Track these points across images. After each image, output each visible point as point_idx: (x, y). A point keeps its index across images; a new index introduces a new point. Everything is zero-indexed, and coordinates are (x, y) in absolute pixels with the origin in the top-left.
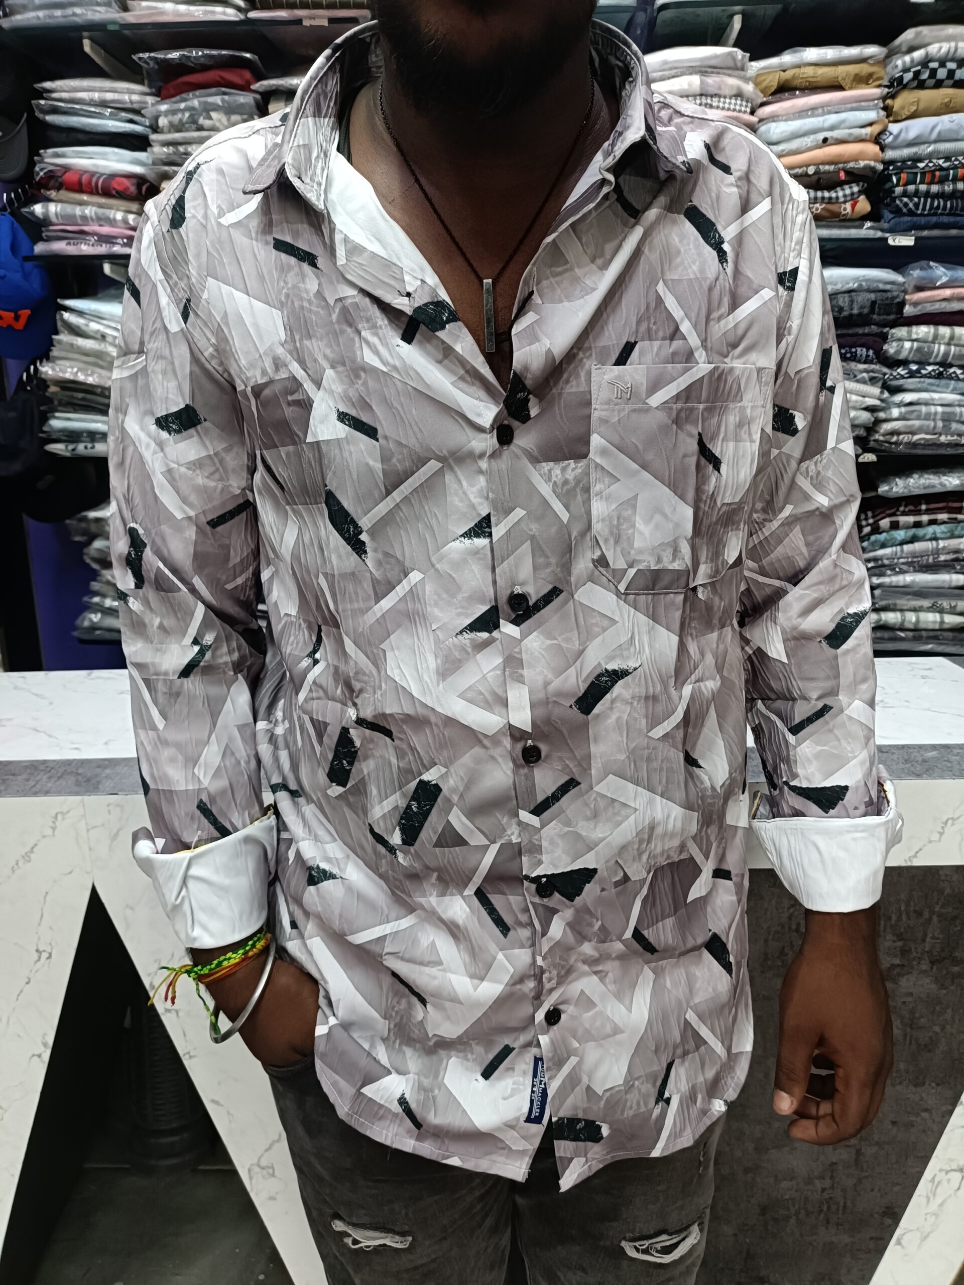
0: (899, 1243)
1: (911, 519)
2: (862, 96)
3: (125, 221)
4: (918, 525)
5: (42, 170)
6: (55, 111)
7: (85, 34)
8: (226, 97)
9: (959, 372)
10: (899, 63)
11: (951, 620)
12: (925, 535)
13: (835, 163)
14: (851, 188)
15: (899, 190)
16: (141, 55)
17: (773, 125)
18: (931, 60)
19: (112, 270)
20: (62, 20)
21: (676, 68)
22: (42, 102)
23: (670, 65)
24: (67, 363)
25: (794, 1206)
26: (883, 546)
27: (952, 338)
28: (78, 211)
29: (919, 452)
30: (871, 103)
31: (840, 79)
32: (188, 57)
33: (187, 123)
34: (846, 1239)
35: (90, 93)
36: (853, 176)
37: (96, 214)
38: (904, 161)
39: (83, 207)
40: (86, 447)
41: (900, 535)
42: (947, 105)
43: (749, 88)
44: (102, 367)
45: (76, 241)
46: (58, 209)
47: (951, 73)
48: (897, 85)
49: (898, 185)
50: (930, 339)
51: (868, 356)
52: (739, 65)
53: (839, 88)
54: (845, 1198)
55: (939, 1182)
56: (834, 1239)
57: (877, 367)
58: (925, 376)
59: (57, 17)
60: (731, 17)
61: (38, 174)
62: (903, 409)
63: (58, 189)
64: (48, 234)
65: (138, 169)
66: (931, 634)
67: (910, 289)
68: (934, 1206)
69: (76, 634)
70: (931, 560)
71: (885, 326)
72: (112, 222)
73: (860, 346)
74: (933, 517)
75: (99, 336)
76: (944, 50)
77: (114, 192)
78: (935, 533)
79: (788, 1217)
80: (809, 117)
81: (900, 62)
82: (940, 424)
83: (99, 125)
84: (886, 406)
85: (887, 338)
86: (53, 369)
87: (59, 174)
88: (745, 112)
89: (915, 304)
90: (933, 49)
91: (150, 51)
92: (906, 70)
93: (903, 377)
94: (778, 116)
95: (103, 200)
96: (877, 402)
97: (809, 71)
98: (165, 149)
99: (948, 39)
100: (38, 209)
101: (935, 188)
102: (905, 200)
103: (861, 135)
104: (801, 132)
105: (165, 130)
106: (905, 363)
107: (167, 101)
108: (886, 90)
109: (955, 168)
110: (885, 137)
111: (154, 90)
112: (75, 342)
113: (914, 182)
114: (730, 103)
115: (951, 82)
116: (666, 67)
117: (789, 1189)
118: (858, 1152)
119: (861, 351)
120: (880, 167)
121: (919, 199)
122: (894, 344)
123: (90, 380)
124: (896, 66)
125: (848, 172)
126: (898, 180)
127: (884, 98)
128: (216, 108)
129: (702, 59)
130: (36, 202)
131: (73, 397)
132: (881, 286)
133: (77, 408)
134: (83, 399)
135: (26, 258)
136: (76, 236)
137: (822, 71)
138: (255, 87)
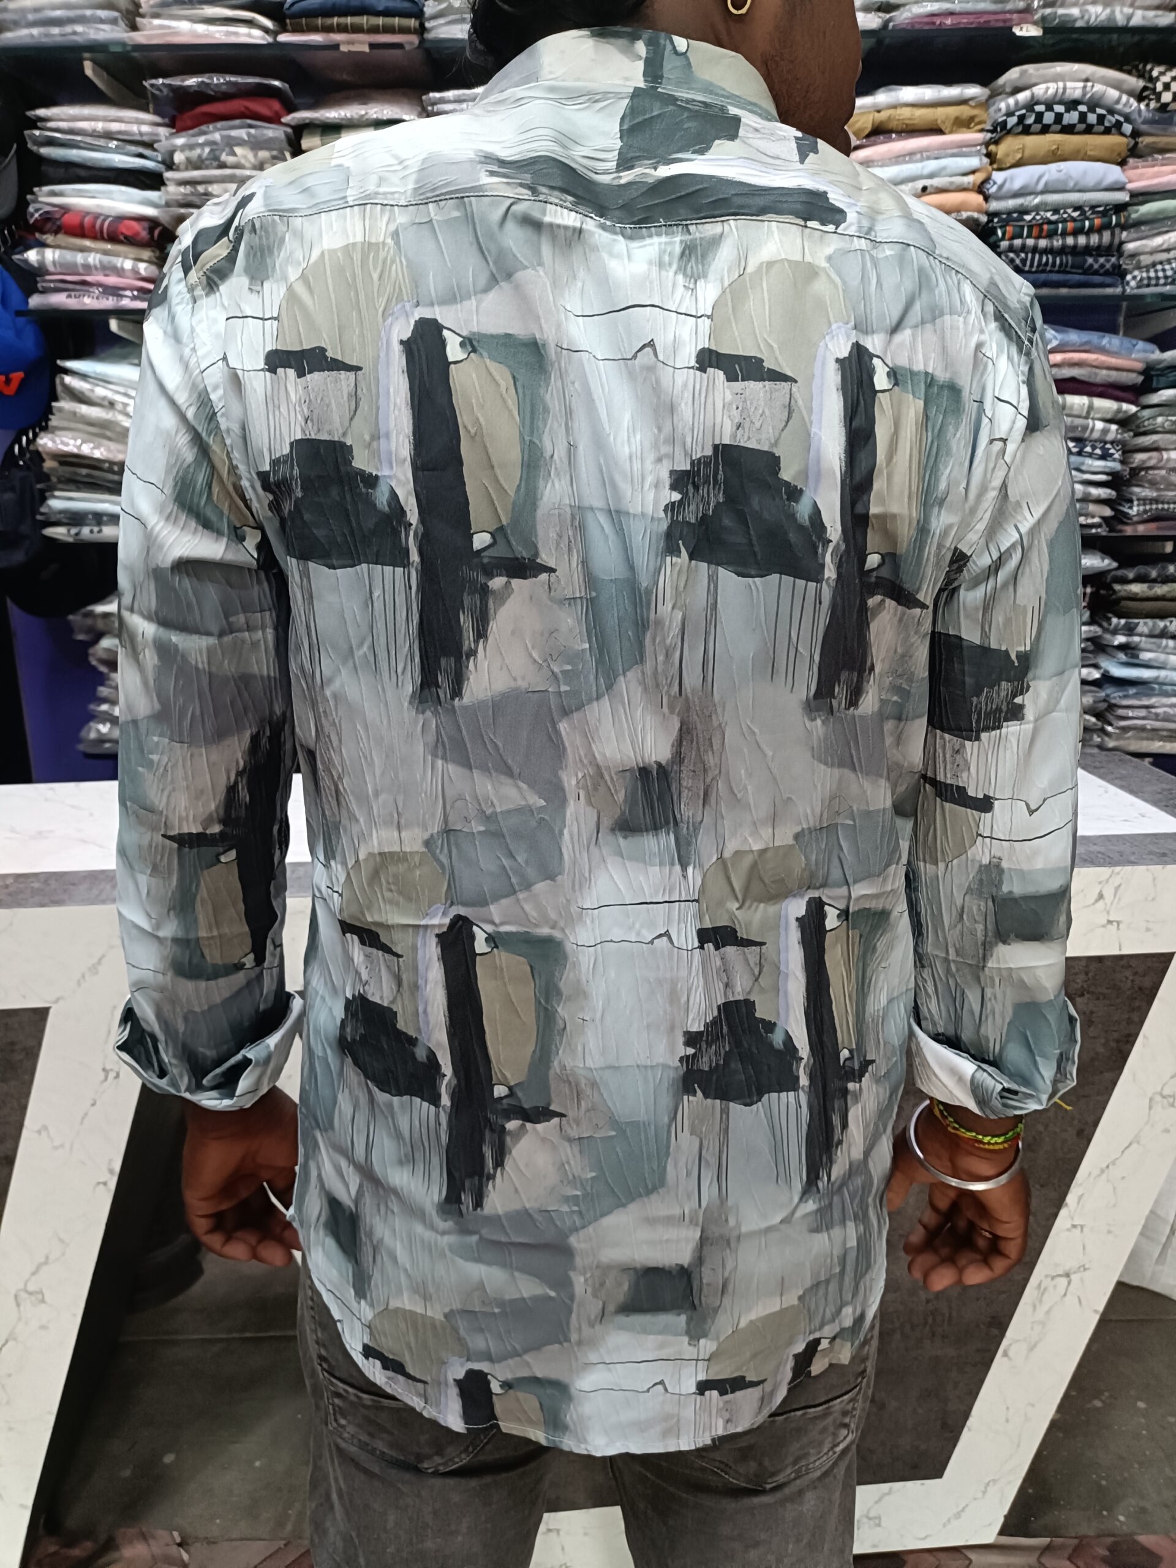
0: (1005, 1354)
2: (961, 141)
3: (135, 271)
5: (37, 210)
6: (51, 142)
7: (87, 55)
8: (252, 131)
10: (1003, 105)
15: (1004, 245)
16: (153, 81)
18: (1037, 103)
19: (120, 328)
20: (59, 39)
22: (37, 133)
24: (70, 434)
28: (80, 258)
30: (974, 149)
31: (939, 122)
32: (208, 85)
33: (207, 159)
34: (951, 1352)
35: (93, 123)
37: (100, 262)
38: (1009, 213)
39: (86, 254)
40: (92, 532)
42: (1054, 153)
44: (110, 439)
45: (77, 294)
46: (57, 256)
47: (1059, 117)
48: (1000, 131)
49: (1003, 239)
53: (939, 131)
54: (950, 1308)
55: (1045, 1289)
56: (940, 1353)
59: (54, 35)
61: (32, 215)
63: (56, 232)
64: (44, 284)
65: (150, 212)
68: (1040, 1314)
69: (81, 747)
72: (119, 272)
75: (106, 403)
76: (1051, 92)
77: (122, 238)
80: (907, 162)
81: (1005, 104)
83: (103, 160)
86: (54, 442)
87: (57, 216)
90: (1039, 90)
91: (164, 77)
92: (1010, 114)
94: (872, 161)
95: (109, 246)
97: (906, 113)
98: (182, 189)
99: (1055, 79)
100: (32, 256)
101: (1043, 243)
102: (1012, 255)
103: (963, 184)
104: (898, 180)
105: (182, 167)
107: (184, 133)
108: (989, 135)
109: (1064, 221)
110: (988, 186)
111: (167, 120)
112: (78, 410)
113: (1020, 236)
115: (1058, 127)
120: (984, 219)
121: (1027, 254)
123: (97, 454)
124: (1000, 110)
126: (1004, 234)
127: (987, 144)
128: (241, 143)
130: (28, 248)
131: (76, 474)
133: (81, 486)
134: (88, 476)
135: (19, 313)
136: (78, 287)
137: (919, 112)
138: (286, 119)
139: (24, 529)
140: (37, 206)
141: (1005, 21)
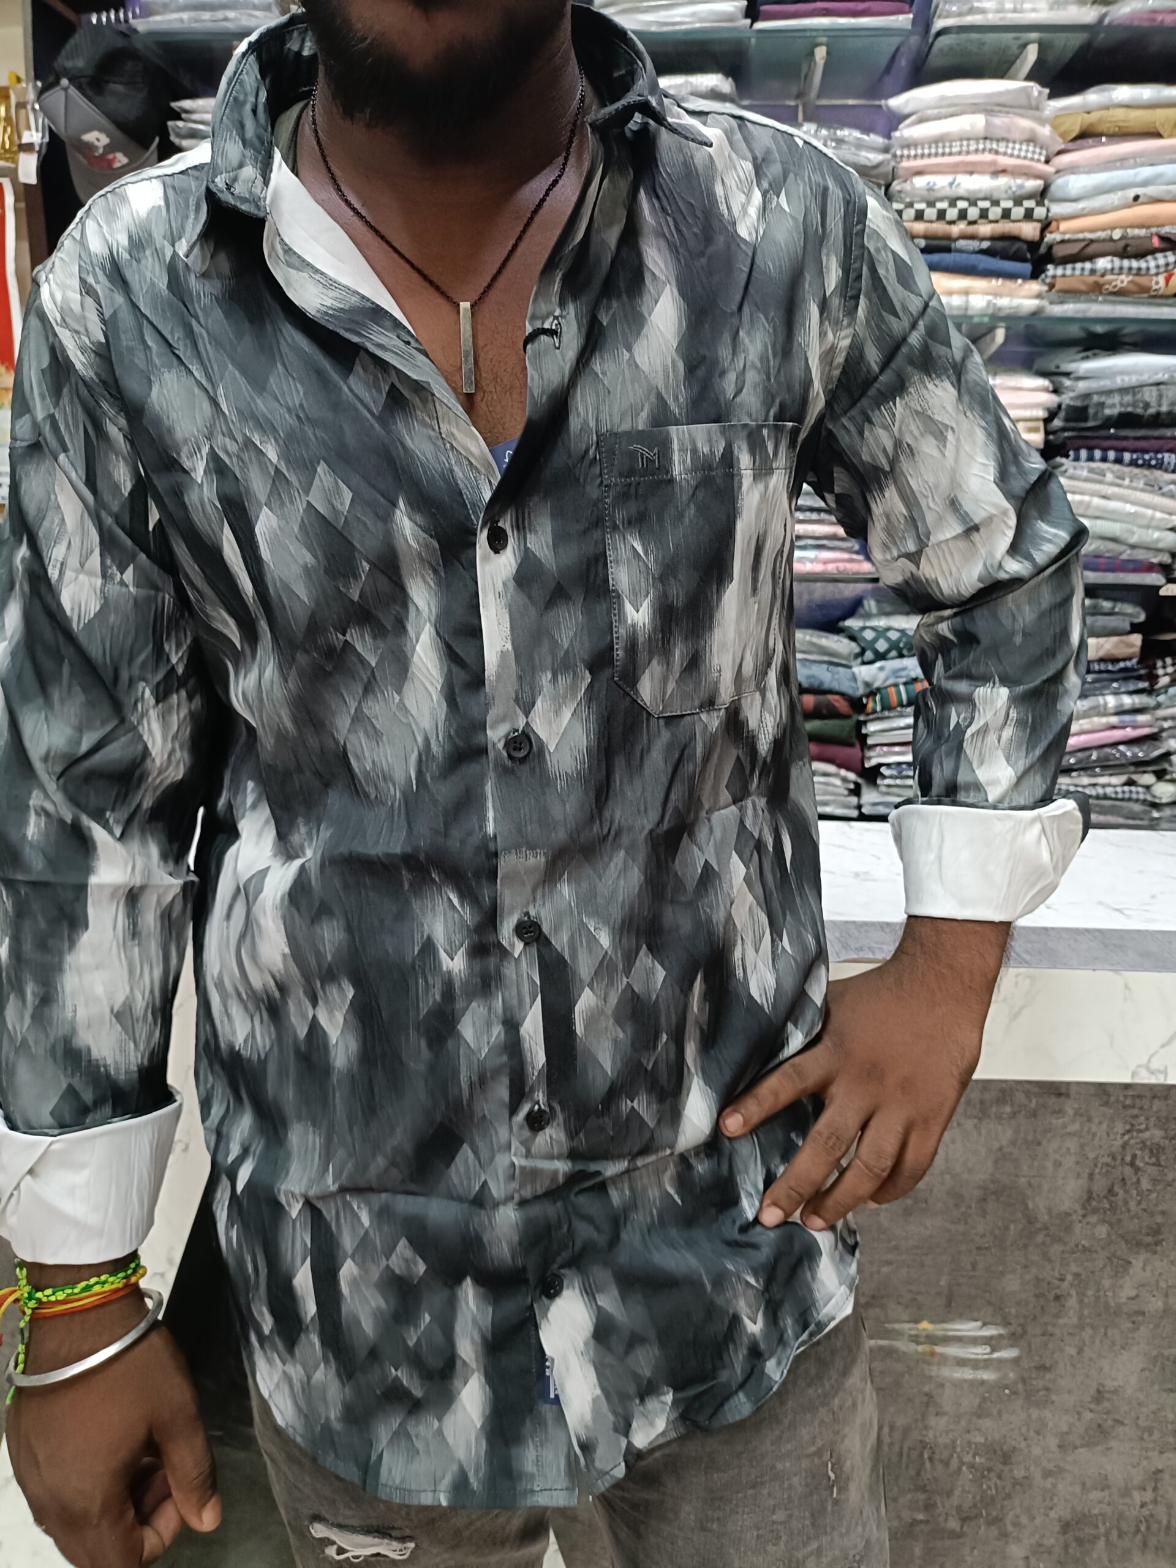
6: (194, 135)
13: (1148, 227)
14: (1166, 257)
17: (1072, 178)
21: (955, 105)
22: (180, 124)
23: (949, 101)
25: (1104, 1523)
31: (1157, 124)
36: (1169, 243)
43: (1045, 131)
52: (1034, 103)
53: (1158, 135)
59: (204, 21)
60: (1024, 46)
73: (1167, 452)
79: (1096, 1538)
80: (1117, 169)
88: (1039, 161)
94: (1078, 167)
97: (1120, 114)
104: (1108, 187)
114: (1020, 149)
116: (943, 103)
117: (1100, 1502)
119: (1169, 458)
125: (1163, 239)
129: (988, 95)
137: (1135, 114)
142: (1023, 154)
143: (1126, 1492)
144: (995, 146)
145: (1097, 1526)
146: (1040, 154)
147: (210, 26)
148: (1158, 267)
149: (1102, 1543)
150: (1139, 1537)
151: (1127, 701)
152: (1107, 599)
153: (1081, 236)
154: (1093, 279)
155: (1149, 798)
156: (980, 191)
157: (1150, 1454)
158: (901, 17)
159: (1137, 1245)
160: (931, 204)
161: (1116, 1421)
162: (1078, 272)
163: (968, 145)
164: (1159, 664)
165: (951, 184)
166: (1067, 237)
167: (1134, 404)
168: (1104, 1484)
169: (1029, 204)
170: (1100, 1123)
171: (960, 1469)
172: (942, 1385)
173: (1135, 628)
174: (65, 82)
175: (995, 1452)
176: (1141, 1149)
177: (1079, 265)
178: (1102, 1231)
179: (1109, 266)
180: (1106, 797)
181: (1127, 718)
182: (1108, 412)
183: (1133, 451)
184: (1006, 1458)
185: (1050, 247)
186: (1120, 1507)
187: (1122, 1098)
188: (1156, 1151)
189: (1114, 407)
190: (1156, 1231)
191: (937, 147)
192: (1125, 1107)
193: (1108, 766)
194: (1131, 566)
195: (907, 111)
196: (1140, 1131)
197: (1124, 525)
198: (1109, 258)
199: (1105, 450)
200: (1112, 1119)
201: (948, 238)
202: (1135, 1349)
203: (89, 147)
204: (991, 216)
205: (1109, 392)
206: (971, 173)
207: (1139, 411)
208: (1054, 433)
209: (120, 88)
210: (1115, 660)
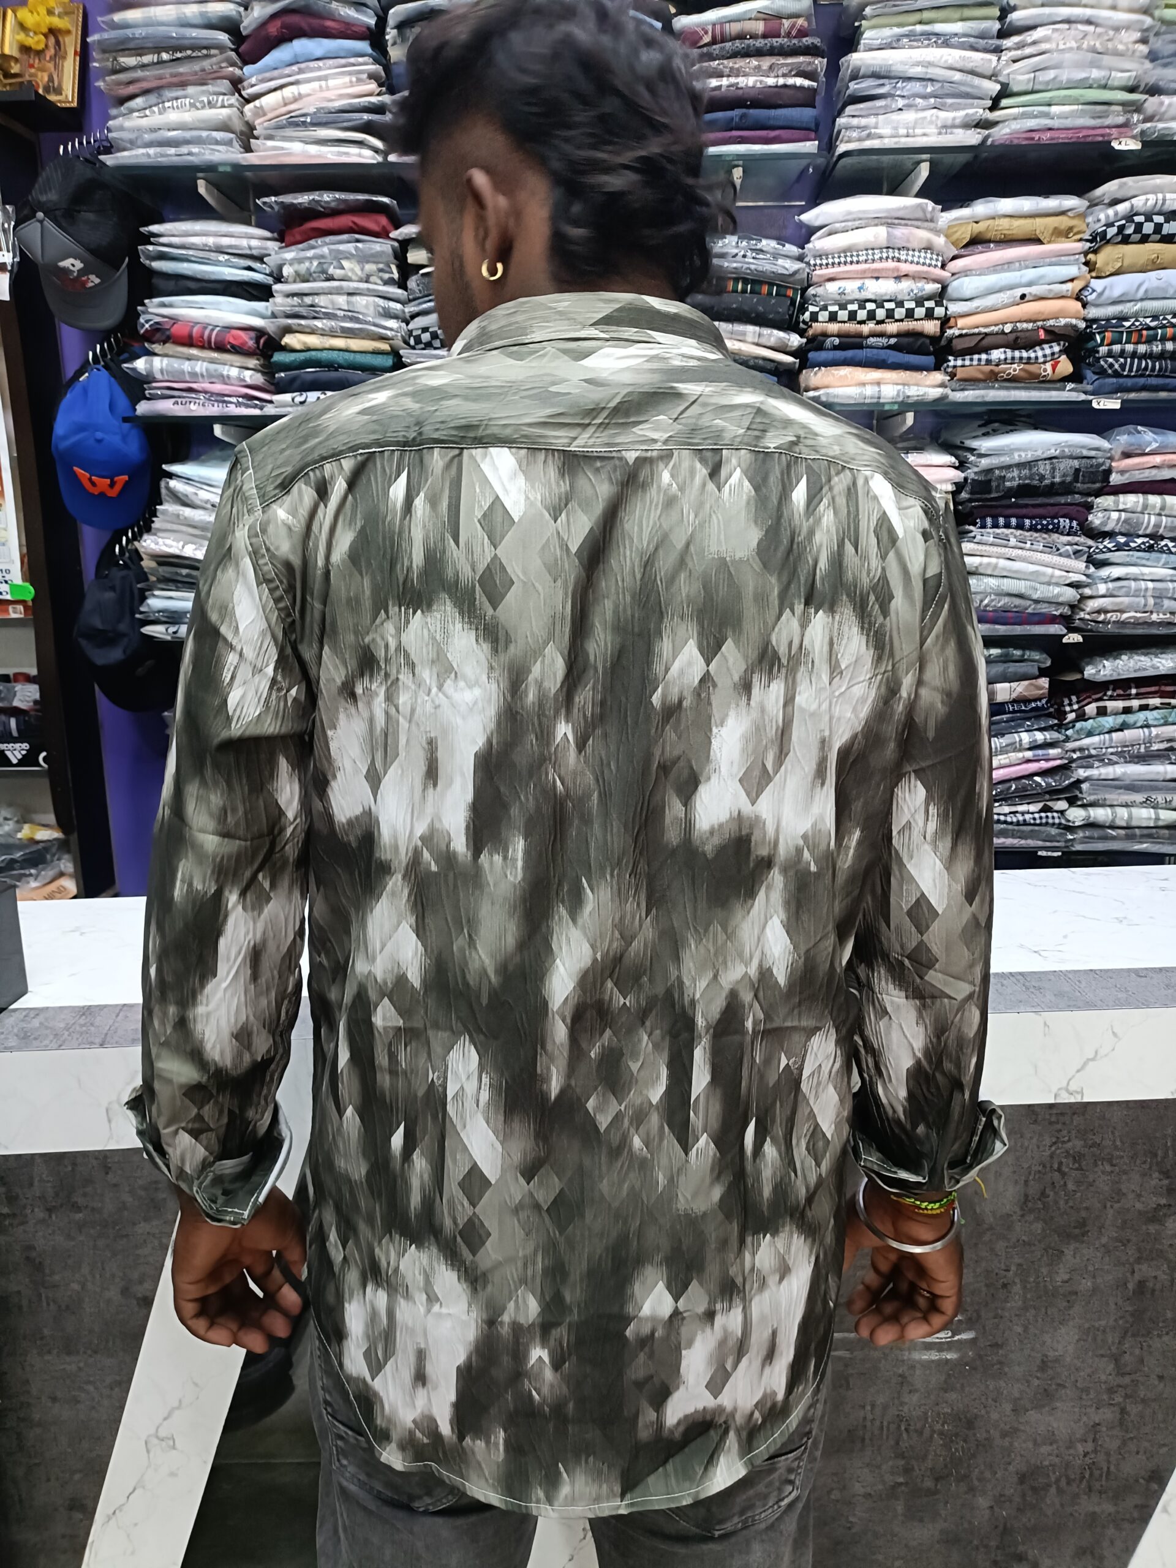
0: (1165, 1510)
1: (1120, 704)
2: (1060, 250)
3: (241, 379)
4: (1127, 711)
5: (147, 321)
6: (162, 257)
7: (200, 175)
8: (360, 245)
9: (1171, 544)
10: (1102, 216)
11: (1167, 816)
12: (1135, 723)
13: (1035, 321)
14: (1051, 347)
15: (1103, 350)
16: (266, 199)
17: (966, 280)
18: (1137, 214)
19: (223, 432)
21: (860, 219)
22: (150, 248)
23: (854, 216)
24: (172, 536)
25: (1054, 1473)
26: (1090, 734)
27: (1163, 508)
29: (1128, 631)
30: (1072, 258)
31: (1037, 232)
32: (318, 202)
33: (315, 272)
34: (1108, 1507)
35: (204, 238)
36: (1053, 335)
37: (207, 370)
38: (1108, 320)
39: (192, 362)
41: (1109, 722)
42: (1153, 262)
45: (184, 400)
46: (164, 364)
47: (1158, 228)
48: (1099, 240)
49: (1102, 344)
50: (1139, 509)
51: (1071, 527)
53: (1038, 241)
54: (1109, 1462)
56: (1097, 1509)
57: (1082, 539)
58: (1134, 549)
59: (170, 156)
60: (919, 163)
61: (143, 326)
62: (1110, 585)
63: (165, 342)
64: (152, 391)
65: (257, 322)
66: (1145, 832)
67: (1117, 457)
70: (1142, 750)
71: (1089, 495)
72: (225, 379)
73: (1062, 517)
74: (1144, 702)
75: (208, 505)
76: (1151, 203)
77: (229, 347)
78: (1146, 720)
79: (1049, 1485)
80: (1006, 271)
81: (1104, 215)
82: (1151, 601)
83: (213, 273)
84: (1092, 581)
85: (1092, 507)
86: (157, 544)
87: (167, 327)
88: (936, 266)
89: (1122, 472)
90: (1139, 202)
91: (277, 195)
92: (1110, 225)
93: (1110, 550)
94: (970, 270)
95: (215, 355)
96: (1083, 578)
97: (1005, 223)
98: (289, 300)
99: (1154, 191)
100: (140, 364)
101: (1142, 348)
102: (1111, 360)
103: (1061, 292)
104: (997, 287)
105: (290, 279)
106: (1111, 535)
107: (293, 248)
108: (1088, 245)
109: (1164, 327)
110: (1086, 293)
111: (276, 235)
112: (182, 513)
113: (1119, 342)
114: (919, 257)
115: (1158, 237)
116: (849, 217)
117: (1049, 1455)
118: (1123, 1411)
119: (1064, 522)
121: (1126, 358)
122: (1100, 515)
123: (198, 555)
124: (1099, 220)
125: (1048, 331)
126: (1103, 340)
127: (1086, 254)
129: (888, 211)
130: (137, 357)
131: (175, 573)
132: (1085, 453)
133: (181, 585)
134: (188, 576)
135: (126, 420)
136: (184, 394)
137: (1017, 223)
138: (394, 234)
139: (123, 627)
140: (148, 317)
141: (1102, 135)
142: (922, 260)
143: (1071, 1445)
144: (897, 255)
145: (1048, 1475)
146: (937, 260)
147: (176, 160)
148: (1045, 356)
149: (1053, 1490)
150: (1084, 1484)
151: (1039, 737)
152: (1016, 648)
153: (976, 331)
154: (989, 368)
155: (1063, 821)
156: (886, 294)
157: (1088, 1410)
158: (808, 143)
159: (1067, 1236)
160: (843, 307)
161: (1059, 1385)
162: (975, 363)
163: (873, 254)
164: (1066, 701)
165: (860, 289)
166: (964, 332)
167: (1031, 478)
168: (1051, 1439)
169: (930, 304)
170: (1031, 1138)
171: (931, 1437)
172: (913, 1367)
173: (1043, 673)
174: (40, 215)
175: (960, 1420)
176: (1066, 1157)
177: (976, 357)
178: (1038, 1227)
179: (1003, 357)
180: (1025, 823)
181: (1040, 752)
182: (1008, 484)
183: (1031, 518)
184: (970, 1424)
185: (950, 340)
186: (1066, 1458)
187: (1047, 1117)
188: (1077, 1158)
189: (1014, 479)
190: (1082, 1224)
191: (846, 257)
192: (1051, 1123)
193: (1025, 796)
194: (1036, 619)
195: (817, 223)
196: (1064, 1142)
197: (1028, 583)
198: (1002, 350)
199: (1007, 517)
200: (1041, 1135)
201: (860, 335)
202: (1071, 1323)
203: (66, 271)
204: (897, 317)
205: (1008, 467)
206: (877, 278)
207: (1035, 482)
208: (961, 503)
209: (91, 216)
210: (1026, 701)
